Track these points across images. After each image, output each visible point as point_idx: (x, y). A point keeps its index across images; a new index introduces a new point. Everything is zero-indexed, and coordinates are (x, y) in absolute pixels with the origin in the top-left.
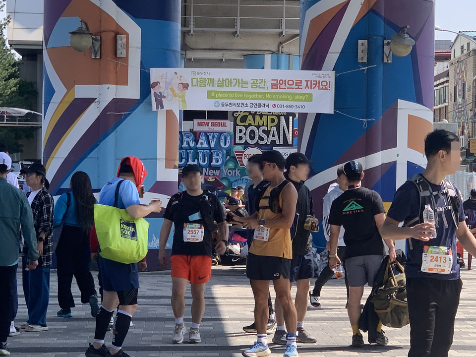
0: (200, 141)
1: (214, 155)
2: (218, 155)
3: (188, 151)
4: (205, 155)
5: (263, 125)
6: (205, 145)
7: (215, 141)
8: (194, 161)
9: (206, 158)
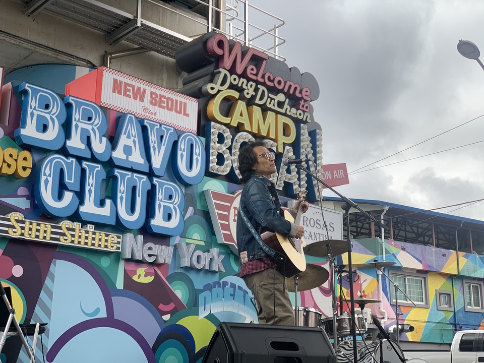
0: (123, 141)
1: (160, 195)
2: (171, 197)
3: (85, 164)
4: (134, 188)
5: (267, 137)
6: (137, 158)
7: (163, 148)
8: (102, 204)
9: (138, 200)
